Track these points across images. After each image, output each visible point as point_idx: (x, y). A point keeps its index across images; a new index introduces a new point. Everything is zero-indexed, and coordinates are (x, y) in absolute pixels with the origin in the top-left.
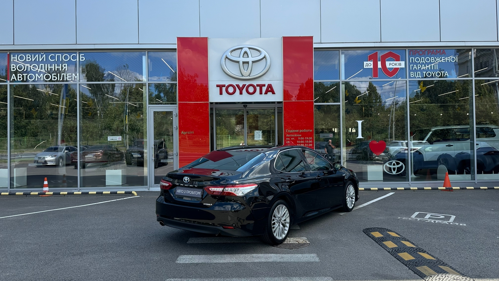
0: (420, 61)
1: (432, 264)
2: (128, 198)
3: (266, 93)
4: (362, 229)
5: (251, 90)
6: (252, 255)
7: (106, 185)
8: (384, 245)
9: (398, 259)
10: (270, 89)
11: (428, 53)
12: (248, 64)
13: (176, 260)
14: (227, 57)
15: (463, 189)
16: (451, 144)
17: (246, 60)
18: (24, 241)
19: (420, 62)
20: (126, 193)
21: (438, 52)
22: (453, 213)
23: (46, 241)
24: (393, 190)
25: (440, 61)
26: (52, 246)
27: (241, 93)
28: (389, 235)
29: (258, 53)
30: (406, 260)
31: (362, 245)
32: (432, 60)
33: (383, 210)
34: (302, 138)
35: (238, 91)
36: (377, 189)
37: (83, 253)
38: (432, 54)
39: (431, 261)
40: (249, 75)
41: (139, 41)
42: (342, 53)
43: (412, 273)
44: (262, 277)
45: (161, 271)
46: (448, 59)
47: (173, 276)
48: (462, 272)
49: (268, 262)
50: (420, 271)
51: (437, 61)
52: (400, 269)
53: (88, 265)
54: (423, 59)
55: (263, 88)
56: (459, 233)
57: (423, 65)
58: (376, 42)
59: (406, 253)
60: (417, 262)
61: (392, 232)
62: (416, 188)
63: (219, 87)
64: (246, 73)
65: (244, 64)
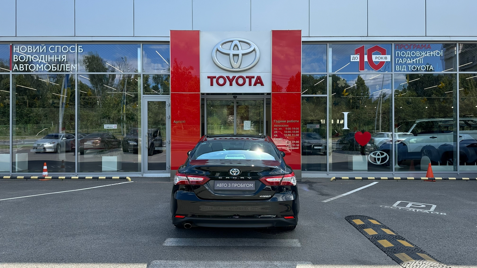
0: (406, 55)
1: (410, 251)
2: (122, 183)
3: (255, 85)
4: (344, 217)
5: (241, 81)
6: (237, 239)
7: (103, 170)
8: (364, 232)
9: (377, 246)
10: (259, 81)
11: (414, 48)
12: (238, 57)
13: (163, 242)
14: (218, 50)
15: (445, 179)
16: (435, 136)
17: (236, 52)
18: (21, 222)
20: (121, 178)
21: (424, 47)
22: (434, 202)
23: (42, 223)
24: (376, 179)
25: (426, 55)
26: (47, 227)
27: (231, 85)
28: (370, 222)
29: (248, 46)
30: (385, 246)
31: (343, 231)
32: (417, 54)
33: (366, 198)
34: (289, 129)
35: (228, 82)
36: (361, 178)
37: (76, 234)
38: (417, 48)
39: (410, 249)
40: (239, 68)
41: (135, 34)
42: (330, 47)
43: (390, 260)
44: (245, 260)
45: (148, 253)
46: (433, 53)
47: (159, 257)
48: (439, 260)
50: (397, 258)
51: (422, 56)
53: (80, 245)
54: (408, 53)
55: (252, 79)
56: (439, 222)
57: (409, 59)
58: (363, 36)
59: (385, 241)
60: (396, 249)
61: (374, 219)
62: (400, 178)
63: (210, 79)
64: (236, 65)
65: (234, 57)
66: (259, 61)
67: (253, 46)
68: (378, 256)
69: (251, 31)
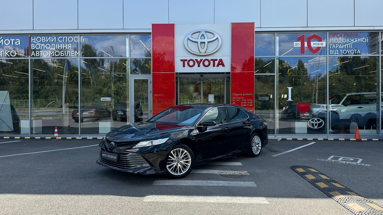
0: (338, 41)
3: (218, 66)
4: (289, 167)
5: (206, 63)
6: (207, 181)
7: (99, 133)
8: (306, 177)
9: (316, 187)
10: (221, 63)
11: (344, 36)
12: (204, 44)
13: (153, 183)
14: (189, 39)
15: (369, 140)
16: (362, 106)
17: (203, 40)
21: (353, 35)
22: (360, 157)
24: (314, 140)
25: (354, 42)
27: (199, 66)
28: (310, 171)
29: (212, 35)
30: (322, 187)
31: (289, 177)
32: (347, 40)
33: (306, 154)
34: (245, 100)
35: (196, 64)
36: (302, 139)
38: (347, 36)
39: (341, 189)
40: (205, 52)
41: (124, 27)
42: (277, 35)
43: (326, 196)
45: (143, 190)
46: (361, 40)
47: (151, 193)
48: (364, 196)
50: (332, 195)
51: (351, 42)
52: (317, 193)
54: (340, 40)
55: (216, 61)
56: (364, 171)
57: (340, 45)
58: (303, 27)
59: (322, 183)
60: (330, 189)
61: (313, 168)
62: (333, 139)
63: (182, 62)
64: (203, 51)
65: (201, 44)
66: (221, 47)
67: (217, 36)
69: (214, 23)
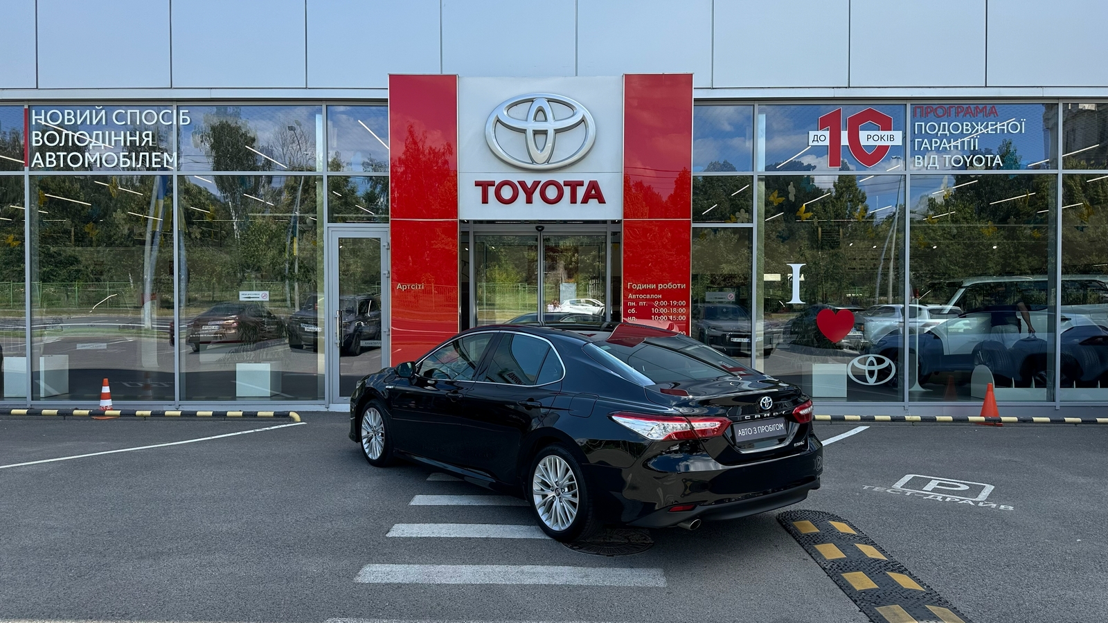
0: (939, 130)
1: (913, 601)
2: (280, 426)
3: (585, 201)
4: (776, 514)
5: (552, 193)
7: (237, 395)
8: (817, 551)
9: (840, 587)
10: (593, 192)
11: (957, 114)
12: (544, 136)
13: (356, 574)
14: (498, 121)
15: (1024, 421)
17: (540, 126)
18: (43, 522)
19: (937, 133)
20: (277, 415)
21: (981, 111)
22: (990, 478)
23: (89, 524)
24: (866, 420)
25: (985, 131)
26: (99, 535)
27: (529, 201)
28: (833, 529)
29: (568, 111)
30: (858, 588)
32: (965, 128)
33: (833, 468)
34: (664, 303)
35: (522, 196)
36: (829, 417)
37: (162, 553)
38: (965, 115)
39: (912, 594)
40: (548, 161)
41: (308, 82)
42: (760, 112)
43: (865, 620)
45: (319, 601)
46: (1003, 125)
47: (342, 611)
49: (553, 586)
50: (882, 616)
51: (977, 131)
52: (841, 609)
53: (168, 581)
54: (944, 125)
55: (579, 188)
56: (994, 528)
57: (945, 140)
58: (837, 87)
59: (861, 573)
60: (881, 596)
62: (919, 418)
63: (481, 187)
64: (540, 156)
65: (537, 136)
66: (595, 144)
67: (581, 112)
68: (838, 611)
